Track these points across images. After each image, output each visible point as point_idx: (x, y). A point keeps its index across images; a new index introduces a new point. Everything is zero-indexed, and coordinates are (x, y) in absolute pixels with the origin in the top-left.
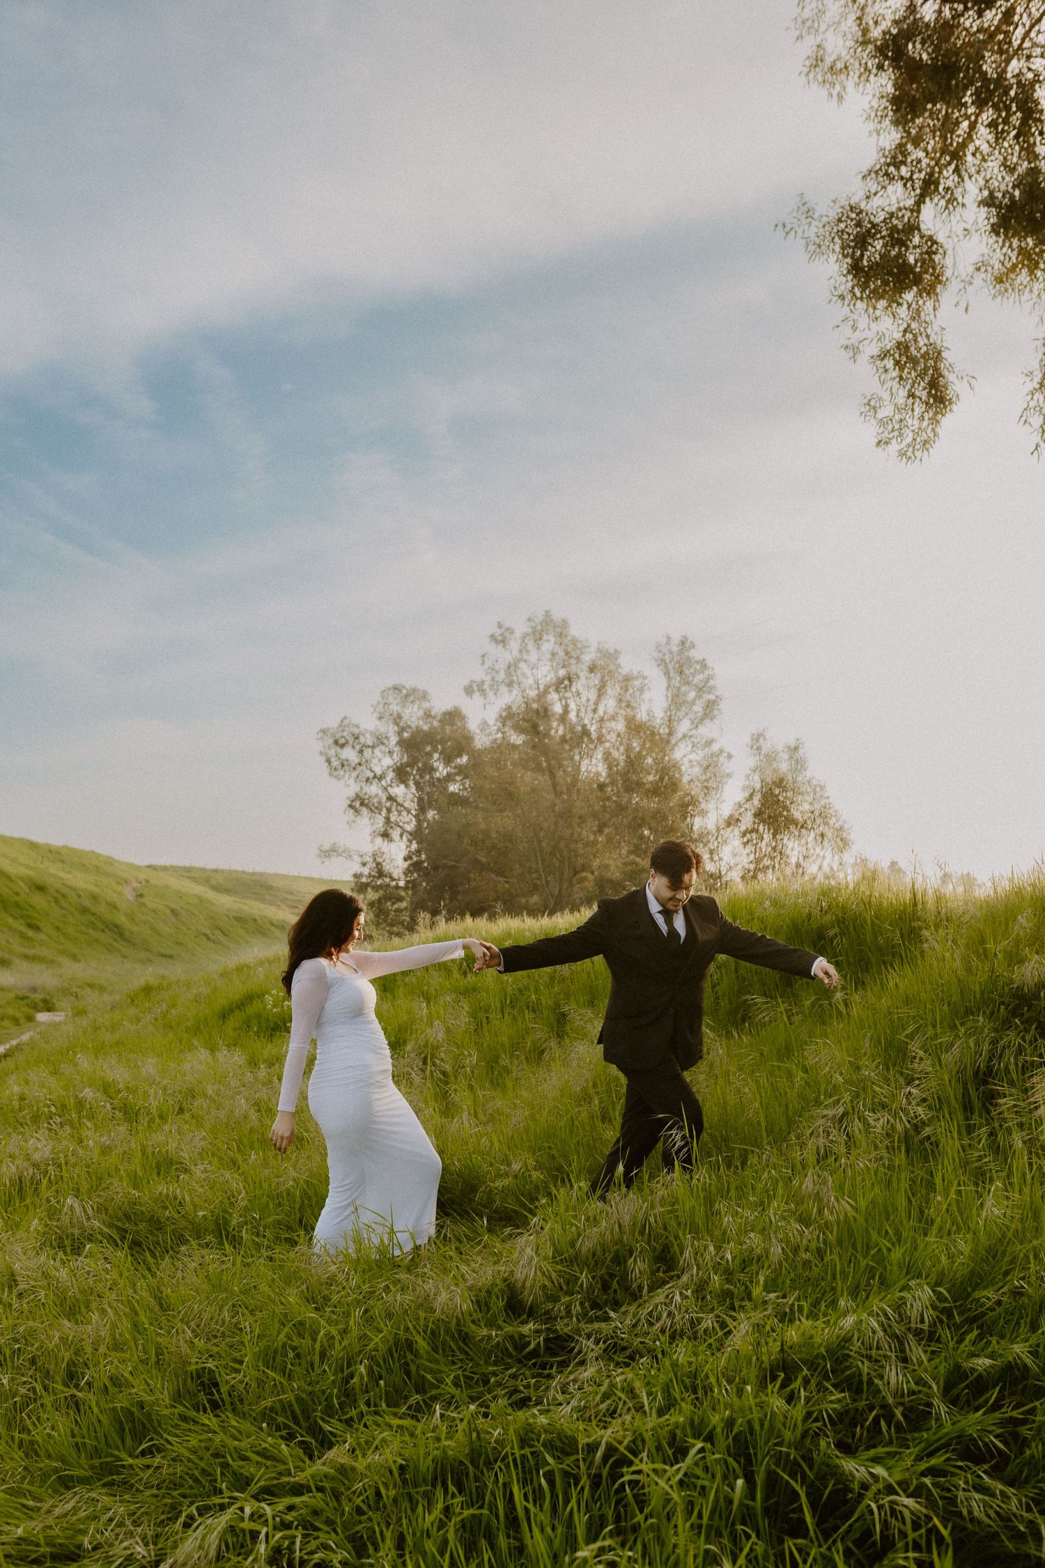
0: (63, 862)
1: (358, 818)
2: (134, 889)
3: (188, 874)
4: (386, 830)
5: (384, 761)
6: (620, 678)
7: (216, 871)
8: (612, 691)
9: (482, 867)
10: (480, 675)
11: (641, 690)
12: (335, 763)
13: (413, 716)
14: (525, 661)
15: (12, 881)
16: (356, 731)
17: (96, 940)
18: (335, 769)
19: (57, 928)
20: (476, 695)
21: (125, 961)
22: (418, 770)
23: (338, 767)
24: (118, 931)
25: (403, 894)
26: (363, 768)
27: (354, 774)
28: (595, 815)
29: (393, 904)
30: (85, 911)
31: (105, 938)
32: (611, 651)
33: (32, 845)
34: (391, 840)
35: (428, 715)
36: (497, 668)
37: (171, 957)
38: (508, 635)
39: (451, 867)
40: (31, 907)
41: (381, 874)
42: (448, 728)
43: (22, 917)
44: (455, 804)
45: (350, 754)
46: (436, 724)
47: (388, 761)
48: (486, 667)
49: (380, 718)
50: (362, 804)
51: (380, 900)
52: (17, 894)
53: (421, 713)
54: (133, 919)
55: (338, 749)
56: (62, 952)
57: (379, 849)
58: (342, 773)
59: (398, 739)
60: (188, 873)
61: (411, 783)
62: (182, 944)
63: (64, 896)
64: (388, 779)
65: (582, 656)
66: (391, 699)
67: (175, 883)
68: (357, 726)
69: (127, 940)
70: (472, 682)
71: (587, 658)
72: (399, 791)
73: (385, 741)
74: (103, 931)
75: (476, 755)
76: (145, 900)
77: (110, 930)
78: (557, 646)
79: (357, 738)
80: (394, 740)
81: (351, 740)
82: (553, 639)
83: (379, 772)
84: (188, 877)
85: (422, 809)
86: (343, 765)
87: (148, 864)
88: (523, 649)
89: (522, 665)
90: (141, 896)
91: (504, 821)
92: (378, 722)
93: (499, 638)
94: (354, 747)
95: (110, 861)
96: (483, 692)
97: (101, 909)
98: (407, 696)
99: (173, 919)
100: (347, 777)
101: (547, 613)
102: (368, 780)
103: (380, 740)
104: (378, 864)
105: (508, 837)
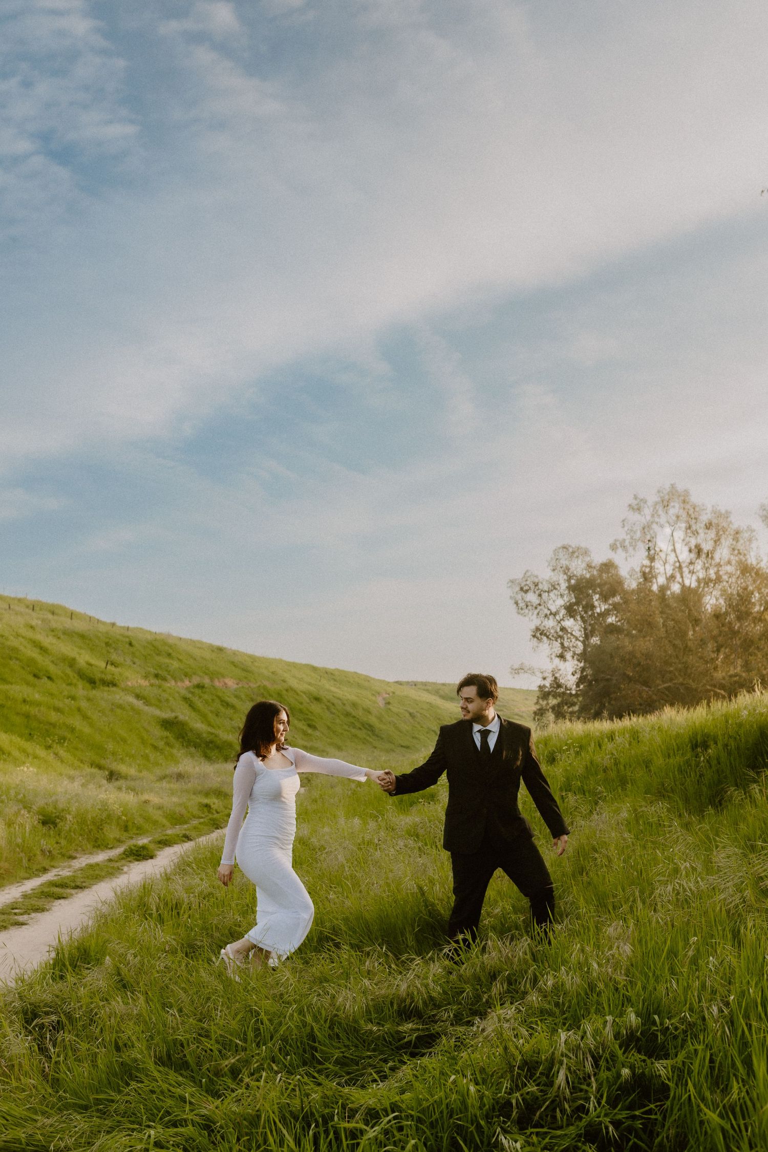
0: (335, 680)
1: (541, 644)
2: (384, 699)
3: (426, 688)
4: (562, 653)
5: (557, 602)
6: (732, 532)
7: (444, 685)
8: (726, 542)
9: (630, 679)
10: (622, 535)
11: (750, 540)
12: (522, 604)
13: (579, 568)
14: (657, 523)
15: (298, 694)
16: (536, 580)
17: (355, 736)
18: (522, 609)
19: (329, 728)
20: (620, 551)
21: (375, 750)
22: (583, 607)
23: (522, 607)
24: (370, 728)
25: (575, 700)
26: (542, 607)
27: (536, 612)
28: (714, 638)
29: (569, 707)
30: (348, 715)
31: (362, 734)
32: (723, 511)
33: (314, 669)
34: (565, 660)
35: (589, 566)
36: (634, 529)
37: (407, 747)
38: (642, 504)
39: (607, 680)
40: (311, 712)
41: (559, 686)
42: (604, 576)
43: (305, 720)
44: (611, 632)
45: (532, 597)
46: (595, 573)
47: (560, 602)
48: (626, 529)
49: (554, 570)
50: (541, 634)
51: (559, 705)
52: (301, 703)
53: (584, 565)
54: (382, 721)
55: (523, 594)
56: (332, 744)
57: (557, 667)
58: (527, 611)
59: (567, 585)
60: (425, 686)
61: (578, 618)
62: (416, 738)
63: (333, 704)
64: (561, 615)
65: (700, 517)
66: (561, 555)
67: (412, 693)
68: (537, 577)
69: (377, 736)
70: (616, 540)
71: (705, 518)
72: (569, 623)
73: (557, 587)
74: (360, 729)
75: (626, 595)
76: (390, 707)
77: (366, 728)
78: (682, 511)
79: (536, 585)
80: (564, 586)
81: (532, 587)
82: (677, 505)
83: (554, 610)
84: (424, 690)
85: (587, 637)
86: (527, 606)
87: (397, 680)
88: (655, 514)
89: (654, 526)
90: (389, 703)
91: (645, 645)
92: (552, 574)
93: (636, 507)
94: (535, 592)
95: (368, 679)
96: (624, 548)
97: (360, 713)
98: (573, 552)
99: (411, 720)
100: (530, 614)
101: (673, 486)
102: (546, 616)
103: (554, 587)
104: (556, 678)
105: (648, 656)
